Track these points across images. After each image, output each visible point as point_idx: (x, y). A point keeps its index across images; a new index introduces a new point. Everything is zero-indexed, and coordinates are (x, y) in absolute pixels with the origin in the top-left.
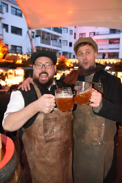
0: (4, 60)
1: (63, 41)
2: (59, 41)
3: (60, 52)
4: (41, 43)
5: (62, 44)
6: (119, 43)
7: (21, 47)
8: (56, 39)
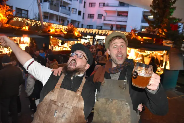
0: (8, 25)
1: (72, 8)
2: (68, 8)
3: (68, 19)
4: (49, 9)
5: (71, 12)
6: (127, 16)
7: (27, 11)
8: (65, 6)
